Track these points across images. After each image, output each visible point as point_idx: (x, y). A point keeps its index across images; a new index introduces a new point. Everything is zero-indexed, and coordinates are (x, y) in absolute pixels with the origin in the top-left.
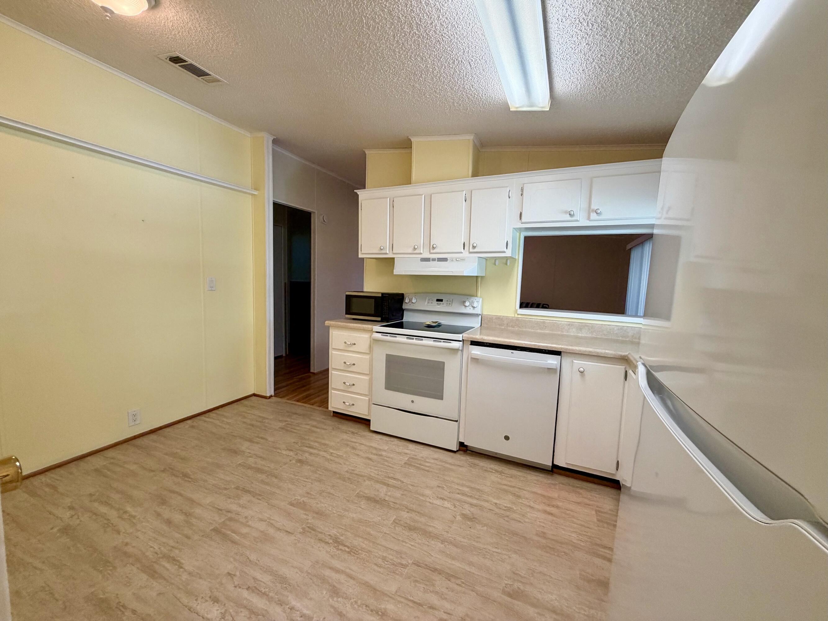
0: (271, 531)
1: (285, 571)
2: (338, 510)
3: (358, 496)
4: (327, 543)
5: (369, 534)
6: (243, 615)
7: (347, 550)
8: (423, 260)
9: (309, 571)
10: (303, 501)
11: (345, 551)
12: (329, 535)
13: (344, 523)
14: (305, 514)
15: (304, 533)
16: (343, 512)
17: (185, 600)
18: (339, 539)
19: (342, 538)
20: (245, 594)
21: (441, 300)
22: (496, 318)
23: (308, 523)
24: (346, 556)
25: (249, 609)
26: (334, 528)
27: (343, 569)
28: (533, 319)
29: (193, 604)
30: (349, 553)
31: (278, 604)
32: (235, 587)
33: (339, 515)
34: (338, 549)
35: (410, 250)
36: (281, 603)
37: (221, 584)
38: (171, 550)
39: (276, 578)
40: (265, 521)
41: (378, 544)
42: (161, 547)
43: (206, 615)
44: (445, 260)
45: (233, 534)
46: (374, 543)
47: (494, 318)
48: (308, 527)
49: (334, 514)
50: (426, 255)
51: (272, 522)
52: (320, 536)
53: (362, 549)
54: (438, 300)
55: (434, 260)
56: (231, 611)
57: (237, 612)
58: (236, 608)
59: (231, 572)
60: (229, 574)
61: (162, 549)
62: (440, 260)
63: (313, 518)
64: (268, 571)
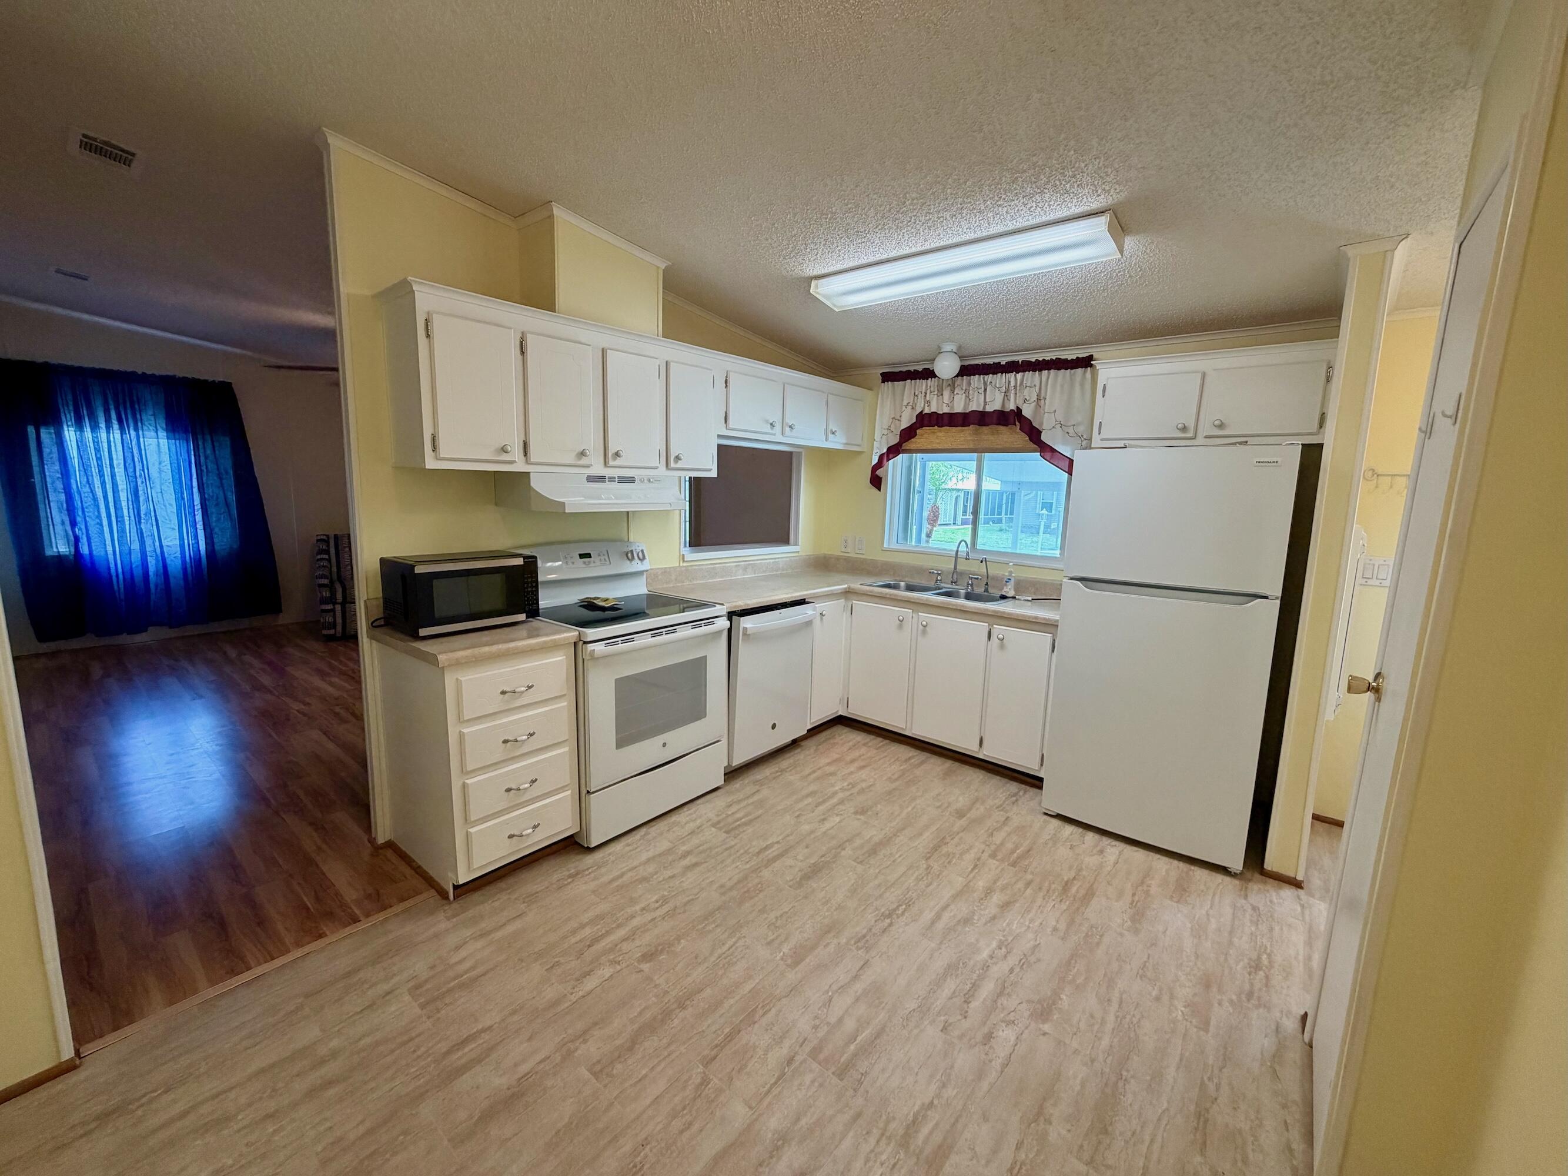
0: (858, 988)
1: (939, 964)
4: (890, 925)
6: (1005, 1002)
8: (591, 479)
9: (938, 942)
10: (791, 949)
14: (827, 947)
15: (866, 948)
17: (993, 1076)
20: (975, 1004)
21: (588, 556)
22: (662, 573)
23: (848, 943)
25: (997, 997)
28: (703, 565)
29: (997, 1064)
31: (987, 970)
32: (965, 1017)
35: (570, 459)
36: (986, 967)
37: (961, 1037)
38: (889, 1138)
39: (950, 974)
40: (832, 997)
42: (879, 1161)
43: (1012, 1043)
44: (631, 480)
45: (859, 1039)
47: (660, 573)
48: (858, 942)
50: (598, 470)
51: (834, 987)
52: (876, 930)
54: (582, 556)
55: (612, 479)
56: (1002, 1015)
57: (1003, 1009)
58: (997, 1011)
59: (941, 1028)
60: (944, 1029)
61: (884, 1157)
62: (623, 480)
63: (837, 936)
64: (938, 983)
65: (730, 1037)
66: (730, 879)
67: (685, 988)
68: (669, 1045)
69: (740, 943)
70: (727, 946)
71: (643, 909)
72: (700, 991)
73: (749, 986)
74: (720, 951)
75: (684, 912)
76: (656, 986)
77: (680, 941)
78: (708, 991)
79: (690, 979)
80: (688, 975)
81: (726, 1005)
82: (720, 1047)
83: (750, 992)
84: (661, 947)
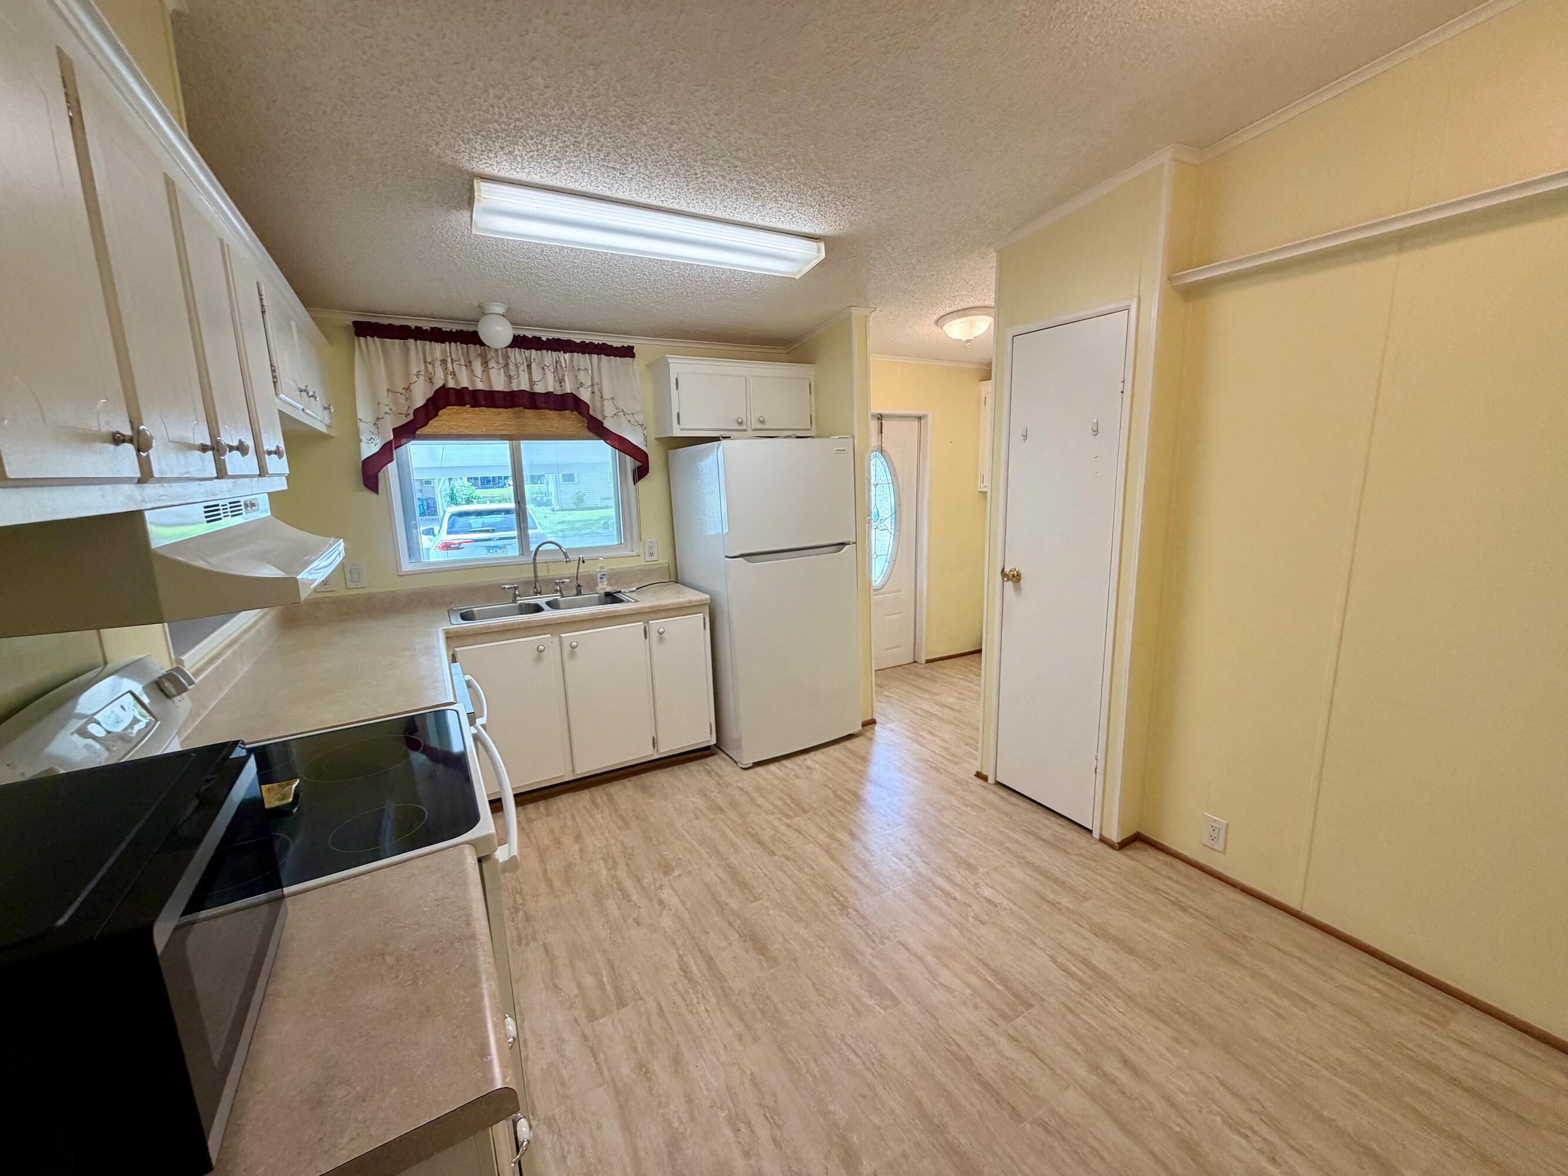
0: (931, 960)
2: (821, 950)
3: (773, 962)
4: (856, 910)
5: (799, 899)
7: (835, 894)
10: (871, 997)
11: (838, 893)
12: (849, 918)
13: (822, 926)
14: (874, 966)
15: (883, 938)
16: (814, 944)
18: (838, 908)
19: (835, 908)
23: (873, 949)
24: (841, 888)
26: (840, 925)
27: (849, 878)
30: (835, 890)
33: (823, 941)
34: (845, 898)
40: (940, 984)
41: (796, 884)
46: (800, 888)
48: (874, 941)
49: (828, 946)
51: (929, 978)
52: (860, 922)
53: (818, 887)
63: (862, 954)
65: (986, 1085)
66: (730, 1025)
67: (913, 1120)
68: (995, 1154)
69: (850, 1041)
70: (853, 1057)
71: (746, 1154)
72: (919, 1104)
73: (920, 1053)
74: (860, 1067)
75: (774, 1095)
76: (905, 1156)
77: (830, 1111)
78: (921, 1094)
79: (899, 1111)
80: (892, 1112)
81: (944, 1080)
82: (999, 1099)
83: (927, 1051)
84: (836, 1139)
